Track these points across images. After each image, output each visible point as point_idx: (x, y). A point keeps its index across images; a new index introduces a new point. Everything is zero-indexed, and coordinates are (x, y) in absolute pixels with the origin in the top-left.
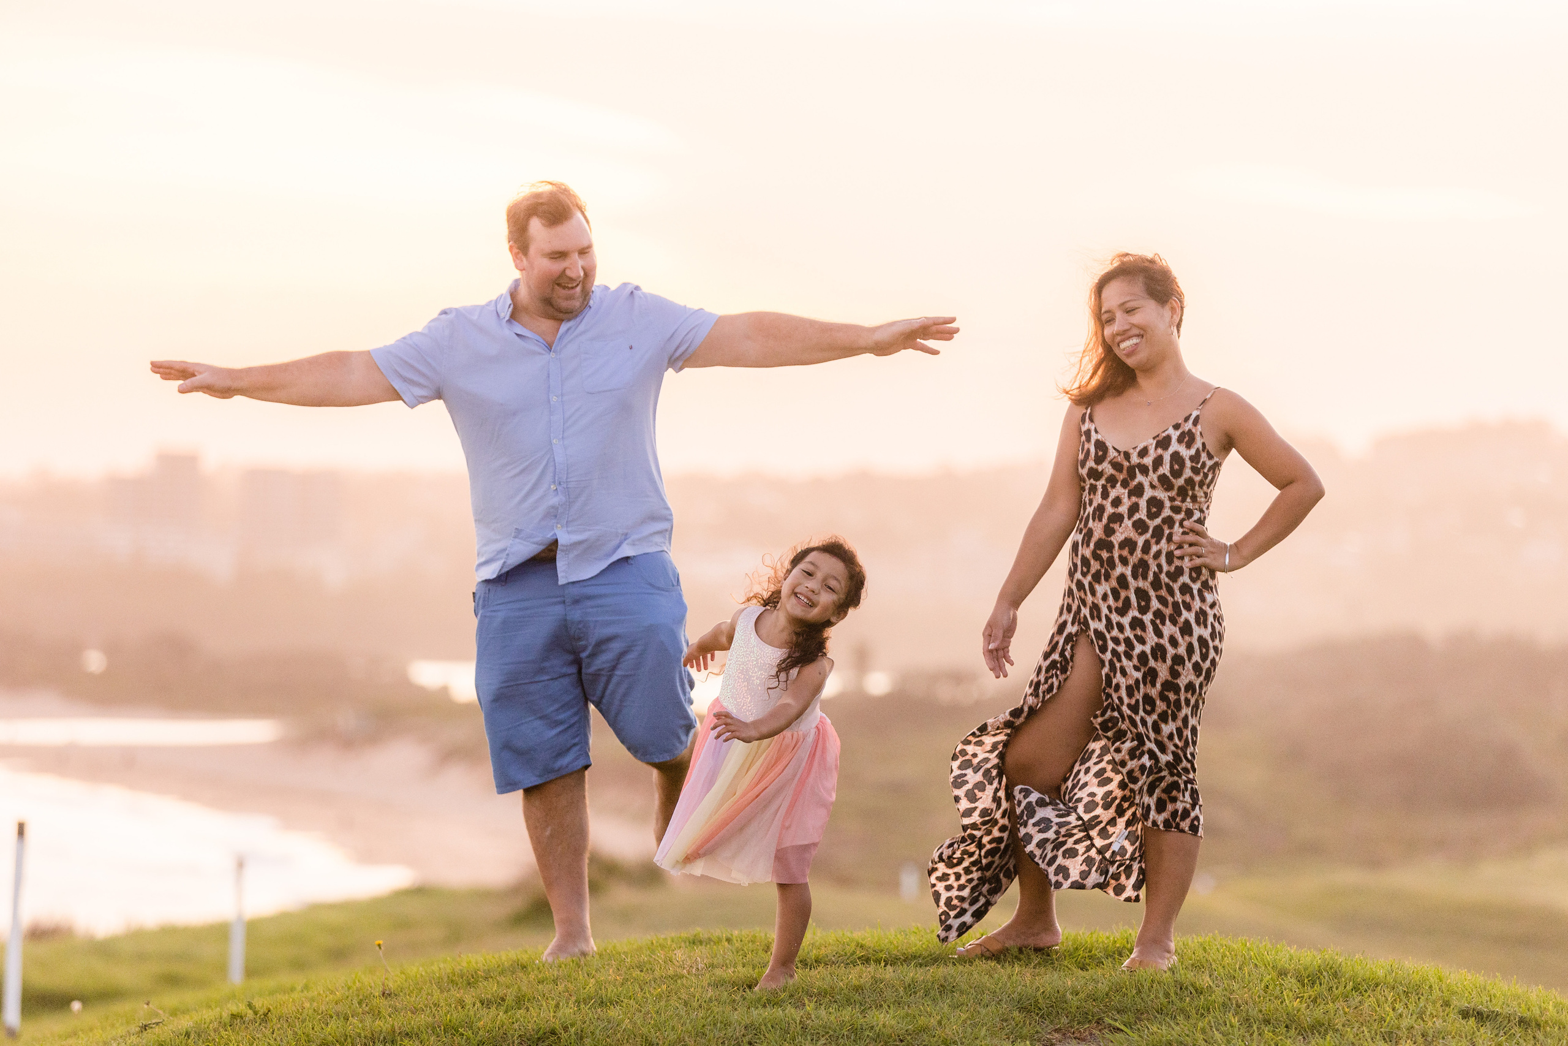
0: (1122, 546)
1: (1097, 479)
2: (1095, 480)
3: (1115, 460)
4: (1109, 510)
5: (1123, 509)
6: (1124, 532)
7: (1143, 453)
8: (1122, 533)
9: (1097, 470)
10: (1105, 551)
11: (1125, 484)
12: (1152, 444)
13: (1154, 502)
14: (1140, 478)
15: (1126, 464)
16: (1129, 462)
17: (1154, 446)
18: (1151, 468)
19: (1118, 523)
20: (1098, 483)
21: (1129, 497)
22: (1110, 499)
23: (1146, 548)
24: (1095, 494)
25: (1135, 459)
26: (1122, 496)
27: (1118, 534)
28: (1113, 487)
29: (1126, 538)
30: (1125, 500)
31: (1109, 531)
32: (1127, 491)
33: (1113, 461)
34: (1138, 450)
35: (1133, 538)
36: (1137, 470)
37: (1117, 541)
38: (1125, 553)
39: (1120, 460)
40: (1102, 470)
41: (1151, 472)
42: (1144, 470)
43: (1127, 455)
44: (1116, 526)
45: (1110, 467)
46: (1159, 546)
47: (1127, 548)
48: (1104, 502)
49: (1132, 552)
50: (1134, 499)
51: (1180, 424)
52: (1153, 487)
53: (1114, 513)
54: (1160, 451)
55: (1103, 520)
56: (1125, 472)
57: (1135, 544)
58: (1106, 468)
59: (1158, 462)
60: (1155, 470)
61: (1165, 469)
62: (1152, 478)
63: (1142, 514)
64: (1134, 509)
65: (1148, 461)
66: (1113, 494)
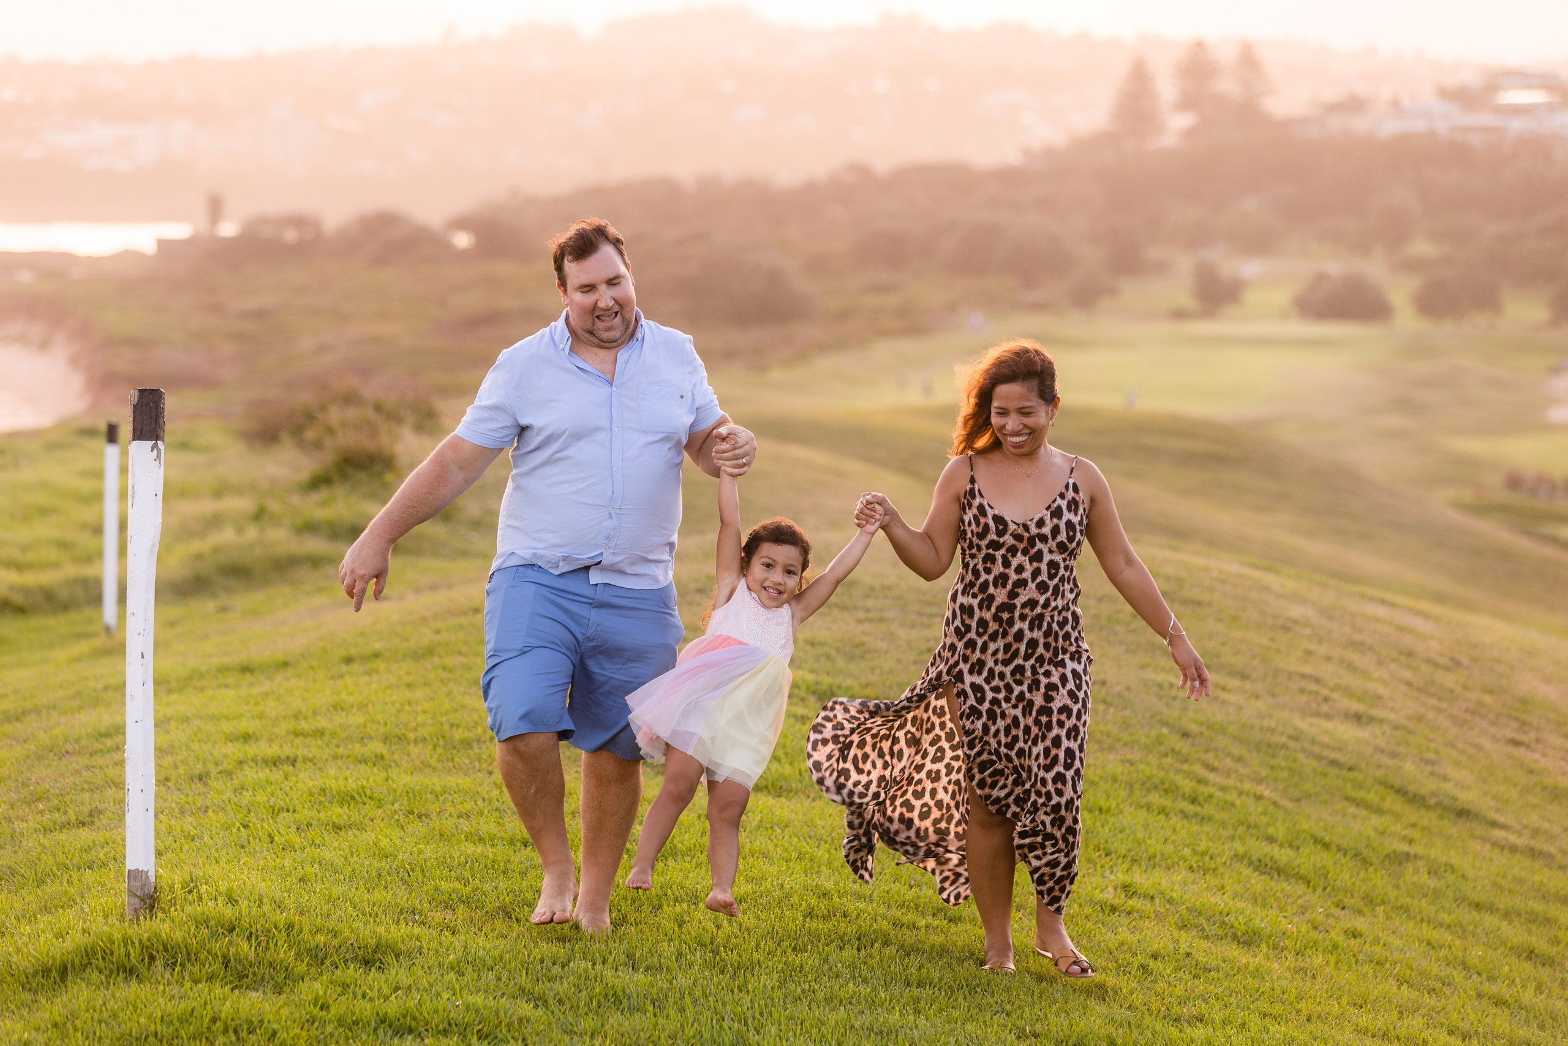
0: (1024, 606)
3: (1016, 532)
4: (1014, 577)
5: (1026, 575)
11: (1025, 552)
13: (1053, 565)
14: (1039, 545)
15: (1026, 535)
17: (1049, 516)
21: (1031, 563)
22: (1013, 568)
25: (1034, 530)
27: (1022, 596)
28: (1014, 556)
30: (1027, 566)
31: (1013, 595)
34: (1035, 521)
35: (1036, 599)
41: (1050, 540)
42: (1043, 539)
43: (1026, 527)
48: (1007, 571)
50: (1035, 564)
54: (1055, 521)
59: (1056, 530)
60: (1054, 538)
61: (1062, 537)
63: (1043, 577)
64: (1036, 573)
66: (1015, 562)
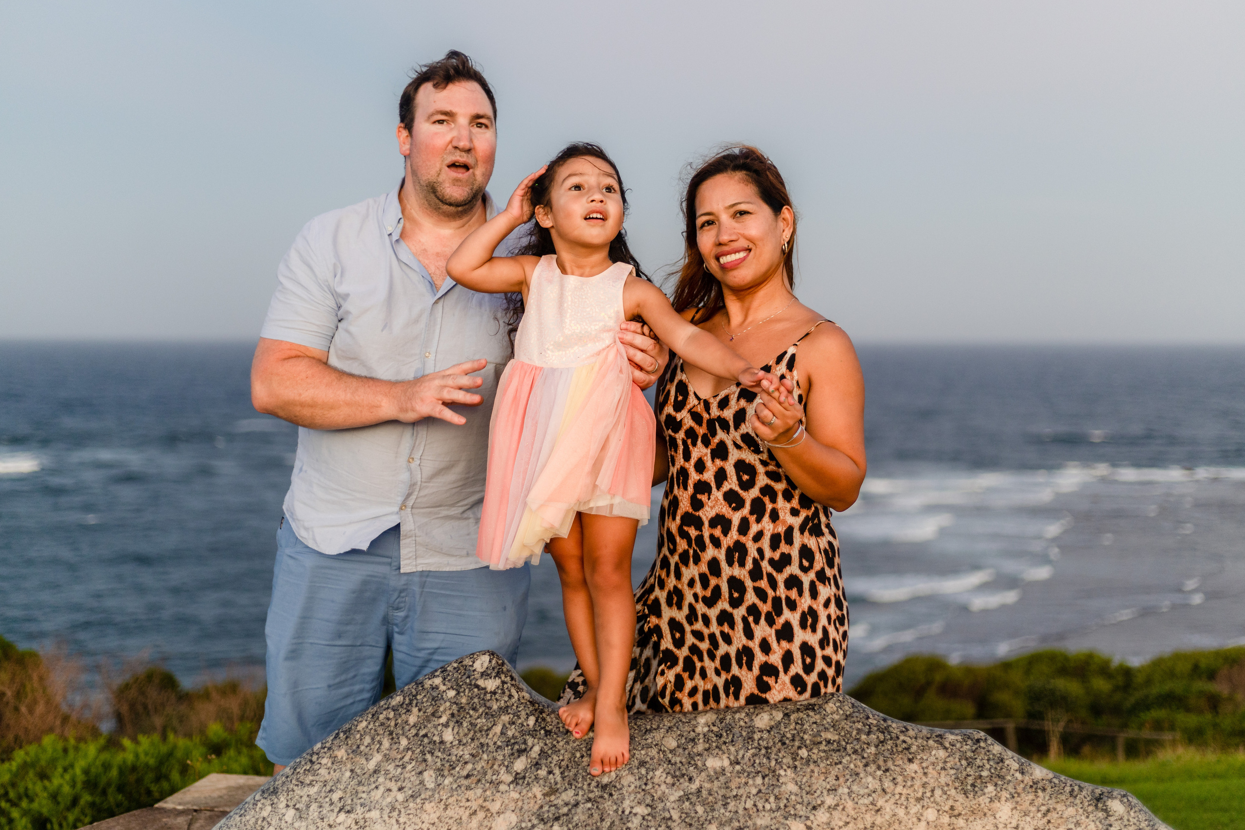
1: (676, 431)
2: (673, 431)
6: (714, 506)
7: (724, 403)
8: (712, 508)
9: (675, 418)
10: (693, 528)
12: (734, 393)
16: (709, 414)
18: (731, 424)
19: (706, 494)
20: (677, 436)
23: (744, 527)
24: (676, 451)
26: (705, 458)
29: (717, 515)
32: (709, 451)
33: (693, 410)
36: (717, 424)
37: (707, 517)
38: (718, 532)
39: (699, 410)
40: (681, 420)
44: (703, 498)
45: (690, 418)
46: (760, 525)
47: (719, 527)
49: (726, 532)
51: (771, 366)
52: (738, 447)
53: (699, 480)
55: (689, 488)
56: (704, 425)
57: (729, 522)
58: (684, 416)
62: (734, 437)
65: (728, 414)
